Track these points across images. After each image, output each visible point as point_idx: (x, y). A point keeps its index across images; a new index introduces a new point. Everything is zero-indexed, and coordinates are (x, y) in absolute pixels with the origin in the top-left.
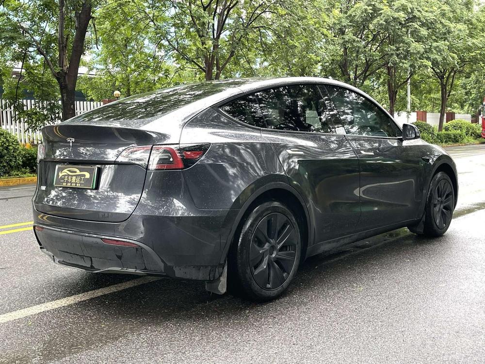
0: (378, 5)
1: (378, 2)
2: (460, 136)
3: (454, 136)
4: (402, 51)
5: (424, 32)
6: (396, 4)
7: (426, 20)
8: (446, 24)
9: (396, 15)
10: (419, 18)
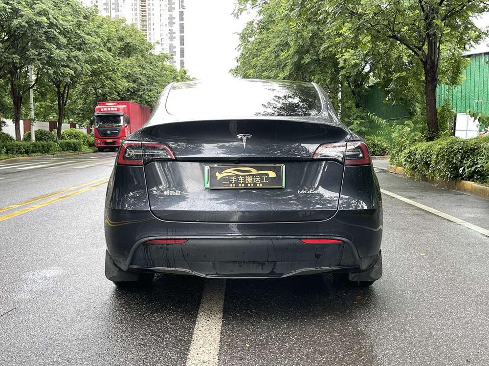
0: (16, 5)
1: (16, 1)
2: (79, 145)
3: (74, 144)
4: (44, 56)
5: (63, 40)
6: (38, 7)
7: (64, 28)
8: (81, 35)
9: (38, 19)
10: (57, 26)
